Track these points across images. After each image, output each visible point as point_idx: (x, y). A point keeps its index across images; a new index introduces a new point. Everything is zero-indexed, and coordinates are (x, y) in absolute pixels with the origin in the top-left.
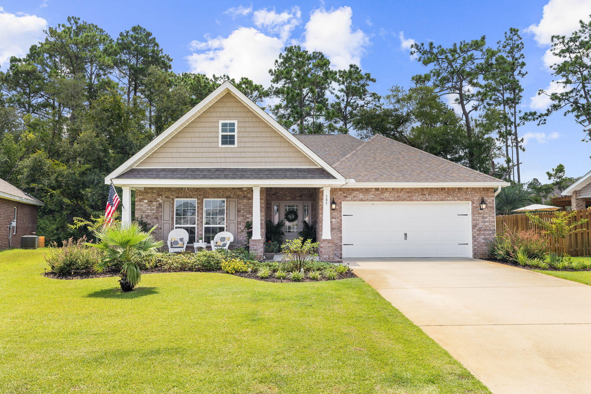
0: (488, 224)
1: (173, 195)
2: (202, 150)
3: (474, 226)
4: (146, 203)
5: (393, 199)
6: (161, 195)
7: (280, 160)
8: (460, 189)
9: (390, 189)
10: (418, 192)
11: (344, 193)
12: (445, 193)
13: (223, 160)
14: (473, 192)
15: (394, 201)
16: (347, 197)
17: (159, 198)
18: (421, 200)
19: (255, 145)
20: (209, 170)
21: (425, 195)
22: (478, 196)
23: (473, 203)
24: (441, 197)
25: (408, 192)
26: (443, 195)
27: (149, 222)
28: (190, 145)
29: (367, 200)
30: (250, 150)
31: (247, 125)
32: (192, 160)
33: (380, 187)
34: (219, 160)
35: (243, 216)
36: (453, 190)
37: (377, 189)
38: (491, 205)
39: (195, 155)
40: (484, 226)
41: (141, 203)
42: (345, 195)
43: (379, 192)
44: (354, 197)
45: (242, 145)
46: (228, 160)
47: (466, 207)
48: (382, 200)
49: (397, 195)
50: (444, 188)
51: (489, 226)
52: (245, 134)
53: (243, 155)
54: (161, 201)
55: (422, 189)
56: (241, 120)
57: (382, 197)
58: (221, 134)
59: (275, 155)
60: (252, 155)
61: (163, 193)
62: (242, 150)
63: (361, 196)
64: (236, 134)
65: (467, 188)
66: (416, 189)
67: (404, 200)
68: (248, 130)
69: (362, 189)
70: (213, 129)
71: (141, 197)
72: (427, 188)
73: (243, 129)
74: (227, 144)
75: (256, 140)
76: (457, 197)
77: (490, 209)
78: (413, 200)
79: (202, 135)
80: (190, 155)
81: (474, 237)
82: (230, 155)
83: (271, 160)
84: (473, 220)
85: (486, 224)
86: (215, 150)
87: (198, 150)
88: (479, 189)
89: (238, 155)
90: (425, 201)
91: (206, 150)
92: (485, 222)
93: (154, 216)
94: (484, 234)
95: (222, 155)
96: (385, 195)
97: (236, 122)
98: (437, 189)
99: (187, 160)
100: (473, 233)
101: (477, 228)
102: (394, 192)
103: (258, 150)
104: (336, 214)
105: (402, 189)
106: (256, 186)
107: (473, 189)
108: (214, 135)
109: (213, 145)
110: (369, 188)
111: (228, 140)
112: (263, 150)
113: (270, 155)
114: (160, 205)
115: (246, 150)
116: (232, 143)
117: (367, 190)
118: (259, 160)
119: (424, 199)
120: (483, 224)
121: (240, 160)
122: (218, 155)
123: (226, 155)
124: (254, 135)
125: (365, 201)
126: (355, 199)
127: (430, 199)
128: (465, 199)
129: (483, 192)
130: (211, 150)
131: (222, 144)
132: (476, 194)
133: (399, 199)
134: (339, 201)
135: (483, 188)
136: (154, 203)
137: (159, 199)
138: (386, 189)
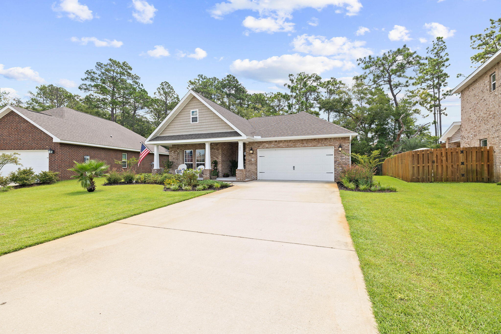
0: (345, 160)
1: (183, 148)
2: (184, 125)
3: (335, 162)
4: (173, 153)
5: (285, 146)
7: (218, 128)
8: (326, 139)
9: (283, 141)
10: (300, 142)
11: (258, 144)
12: (316, 142)
13: (193, 130)
14: (335, 141)
15: (285, 148)
16: (259, 146)
17: (178, 149)
18: (302, 147)
19: (207, 121)
20: (186, 135)
21: (304, 143)
22: (338, 143)
23: (335, 147)
24: (314, 144)
25: (294, 142)
26: (315, 143)
27: (174, 161)
28: (179, 123)
29: (270, 148)
30: (204, 124)
31: (203, 111)
32: (180, 131)
33: (278, 140)
34: (191, 130)
36: (322, 139)
37: (276, 141)
38: (347, 148)
39: (181, 128)
40: (342, 162)
41: (171, 153)
42: (259, 145)
43: (277, 143)
44: (263, 146)
45: (201, 121)
46: (195, 130)
47: (331, 150)
48: (279, 147)
49: (287, 144)
50: (316, 139)
51: (345, 162)
52: (202, 116)
53: (201, 127)
55: (302, 140)
56: (200, 109)
57: (279, 146)
58: (191, 117)
59: (215, 125)
60: (205, 126)
61: (179, 147)
62: (200, 124)
63: (267, 146)
64: (198, 116)
65: (331, 138)
66: (298, 140)
67: (291, 147)
68: (203, 113)
69: (267, 141)
70: (188, 115)
71: (171, 150)
72: (305, 140)
73: (201, 114)
74: (194, 122)
75: (207, 118)
76: (324, 144)
77: (346, 151)
78: (296, 147)
79: (184, 118)
80: (179, 128)
81: (335, 168)
82: (196, 127)
83: (213, 128)
84: (335, 158)
85: (343, 160)
86: (189, 125)
87: (182, 126)
88: (339, 138)
89: (199, 127)
90: (303, 147)
91: (186, 125)
92: (342, 159)
93: (176, 158)
94: (342, 167)
96: (280, 144)
97: (198, 110)
98: (311, 139)
99: (178, 131)
100: (335, 166)
101: (337, 163)
102: (285, 143)
103: (208, 123)
104: (254, 156)
105: (290, 141)
106: (207, 142)
107: (335, 139)
108: (188, 118)
109: (188, 122)
110: (271, 141)
112: (210, 123)
113: (213, 126)
114: (178, 153)
115: (202, 124)
116: (196, 121)
117: (270, 142)
118: (208, 129)
119: (303, 146)
120: (341, 160)
121: (200, 129)
122: (191, 127)
123: (194, 127)
124: (206, 116)
125: (269, 148)
126: (264, 147)
127: (307, 146)
128: (329, 145)
129: (342, 140)
130: (187, 125)
131: (192, 122)
132: (337, 142)
133: (288, 147)
134: (256, 149)
135: (342, 138)
136: (176, 152)
138: (281, 141)
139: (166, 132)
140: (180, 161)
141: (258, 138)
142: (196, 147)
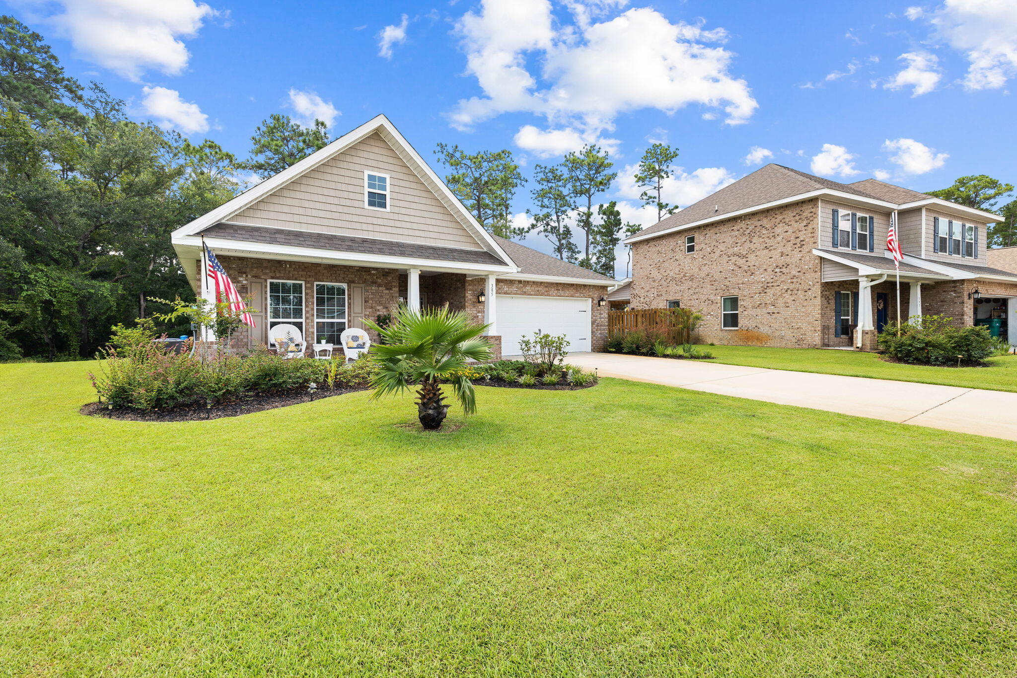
2: (340, 209)
3: (593, 323)
5: (533, 293)
6: (245, 273)
8: (584, 286)
9: (531, 282)
10: (554, 287)
12: (574, 289)
13: (370, 227)
14: (594, 289)
15: (534, 295)
17: (242, 277)
18: (556, 295)
19: (412, 212)
20: (353, 240)
21: (559, 290)
22: (596, 294)
23: (593, 300)
25: (546, 287)
26: (572, 291)
28: (320, 198)
30: (406, 218)
31: (402, 183)
32: (325, 222)
33: (522, 279)
34: (365, 227)
35: (372, 308)
36: (580, 286)
37: (520, 282)
39: (329, 215)
40: (601, 322)
43: (522, 285)
44: (499, 289)
45: (396, 210)
46: (377, 228)
47: (587, 304)
48: (525, 293)
49: (537, 289)
50: (573, 284)
51: (604, 322)
52: (401, 197)
53: (398, 224)
54: (245, 282)
55: (557, 284)
56: (394, 175)
57: (524, 290)
58: (367, 190)
60: (409, 225)
61: (248, 270)
62: (396, 217)
63: (506, 288)
64: (387, 193)
65: (589, 286)
66: (552, 284)
67: (542, 294)
68: (404, 191)
69: (506, 280)
70: (355, 182)
72: (560, 284)
73: (397, 189)
74: (376, 206)
75: (414, 206)
76: (582, 294)
78: (549, 295)
79: (339, 186)
81: (593, 332)
82: (380, 222)
83: (432, 235)
84: (593, 316)
85: (602, 320)
86: (359, 211)
87: (333, 208)
88: (598, 287)
89: (391, 223)
90: (559, 296)
91: (346, 210)
92: (601, 318)
94: (600, 330)
95: (369, 220)
97: (387, 176)
98: (568, 284)
99: (317, 221)
100: (593, 328)
101: (595, 324)
102: (534, 286)
103: (415, 219)
104: (481, 308)
105: (541, 283)
106: (414, 267)
107: (594, 286)
108: (358, 189)
109: (356, 204)
110: (513, 280)
111: (377, 200)
112: (422, 220)
113: (431, 228)
114: (244, 288)
115: (403, 218)
116: (383, 205)
118: (417, 233)
119: (558, 294)
120: (600, 320)
121: (394, 231)
122: (364, 219)
123: (375, 221)
124: (411, 199)
125: (509, 294)
126: (500, 292)
127: (563, 294)
128: (588, 295)
129: (601, 290)
130: (352, 211)
131: (369, 204)
132: (595, 292)
133: (538, 294)
135: (601, 286)
137: (241, 279)
138: (528, 282)
142: (316, 273)
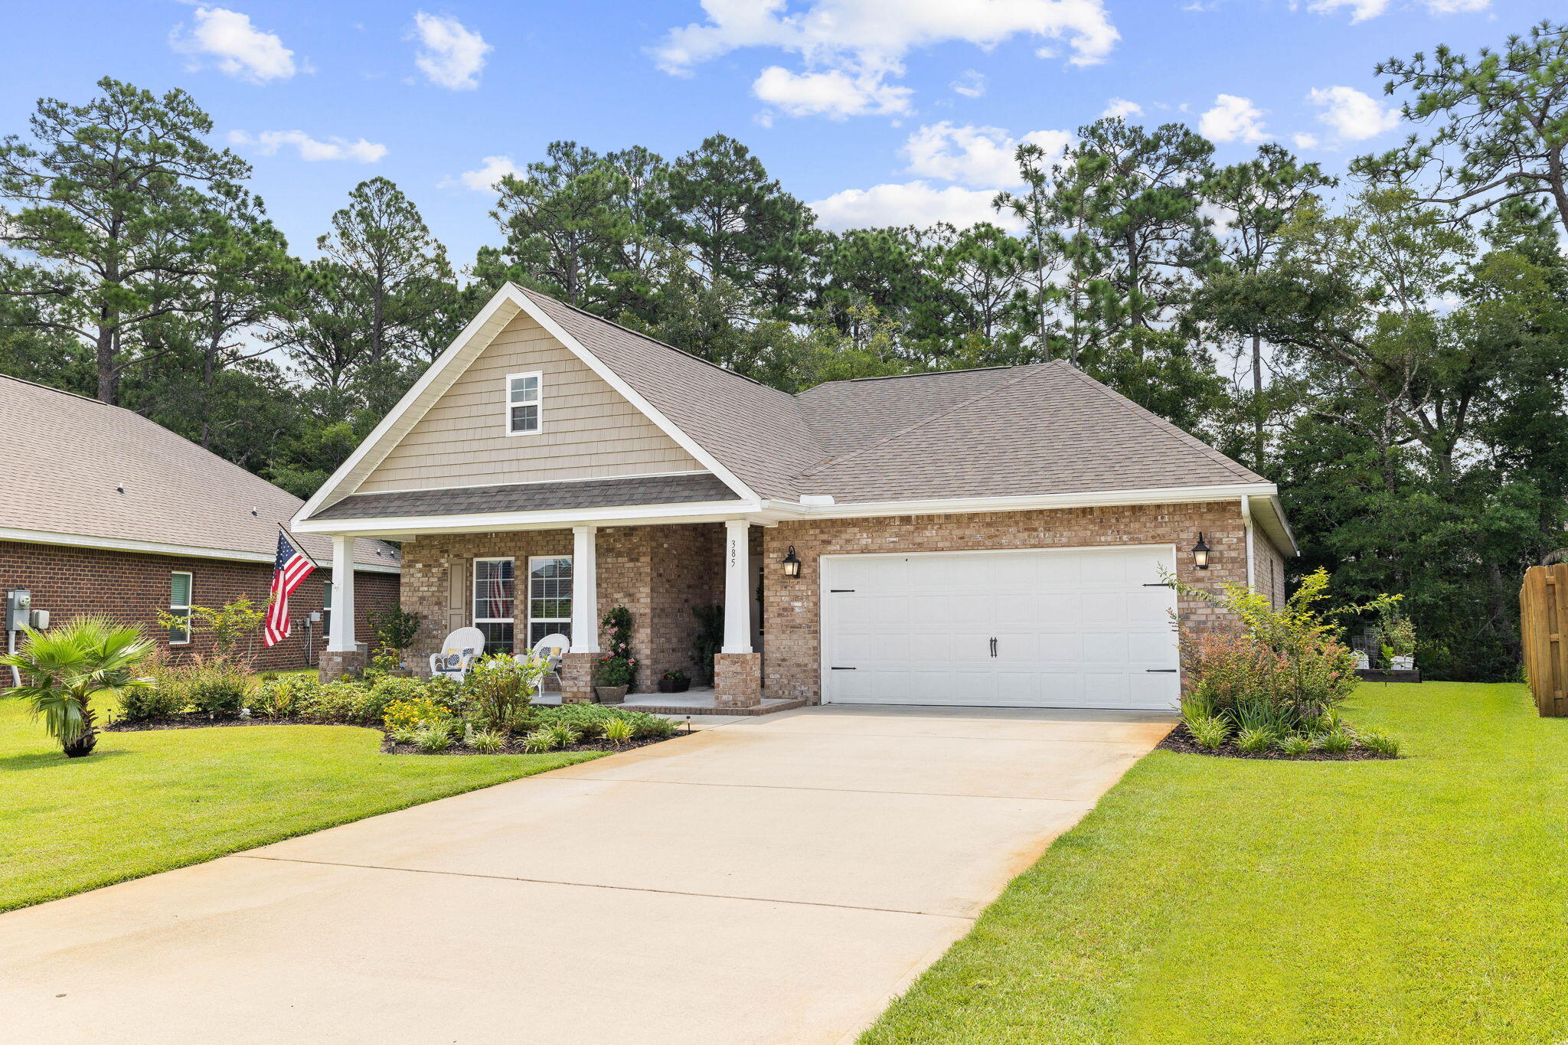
0: (1225, 611)
1: (469, 550)
2: (475, 446)
3: (1183, 618)
4: (420, 571)
5: (948, 544)
6: (447, 551)
7: (632, 458)
8: (1137, 510)
9: (939, 516)
10: (1017, 523)
11: (822, 532)
12: (1092, 522)
13: (514, 466)
14: (1177, 518)
15: (950, 549)
16: (829, 542)
17: (443, 557)
18: (1025, 545)
19: (579, 425)
20: (484, 492)
21: (1035, 530)
22: (1194, 529)
23: (1179, 549)
24: (1082, 534)
25: (989, 525)
26: (1086, 530)
27: (425, 613)
28: (452, 436)
29: (879, 550)
30: (569, 438)
31: (562, 379)
32: (456, 471)
33: (913, 513)
34: (506, 467)
35: (606, 596)
36: (1118, 511)
37: (906, 520)
38: (1234, 554)
39: (461, 458)
40: (1213, 617)
41: (412, 571)
42: (825, 537)
43: (911, 528)
44: (848, 541)
45: (553, 427)
46: (524, 465)
47: (1164, 560)
48: (920, 547)
49: (957, 533)
50: (1091, 509)
51: (1229, 617)
52: (560, 402)
53: (555, 451)
54: (446, 565)
55: (1028, 514)
56: (551, 368)
57: (918, 540)
58: (510, 405)
59: (619, 446)
60: (572, 450)
61: (450, 547)
62: (551, 440)
63: (865, 539)
64: (539, 402)
65: (1159, 507)
66: (1010, 515)
67: (976, 546)
68: (564, 390)
69: (866, 520)
70: (495, 397)
71: (411, 557)
72: (1041, 512)
73: (554, 392)
74: (522, 428)
75: (582, 413)
76: (1129, 533)
77: (1230, 566)
78: (1001, 547)
79: (475, 411)
80: (453, 459)
82: (528, 453)
84: (1180, 599)
85: (1217, 611)
86: (498, 444)
87: (467, 447)
88: (1197, 506)
89: (545, 452)
90: (1034, 546)
91: (482, 445)
93: (434, 599)
95: (512, 454)
96: (928, 533)
97: (538, 374)
99: (446, 471)
100: (1182, 637)
101: (1190, 624)
102: (949, 526)
103: (586, 437)
104: (804, 588)
105: (972, 517)
106: (581, 524)
107: (1179, 508)
108: (496, 409)
109: (494, 433)
110: (885, 518)
111: (524, 419)
112: (595, 436)
113: (609, 446)
114: (445, 573)
115: (560, 439)
116: (533, 425)
117: (880, 524)
118: (586, 461)
119: (1032, 541)
120: (1209, 611)
121: (550, 464)
122: (505, 455)
123: (521, 453)
124: (576, 401)
125: (874, 551)
126: (850, 548)
127: (1049, 541)
128: (1153, 537)
129: (1210, 516)
130: (491, 444)
131: (514, 427)
132: (1187, 523)
133: (963, 544)
134: (812, 554)
135: (1209, 504)
136: (434, 570)
137: (442, 561)
138: (930, 518)
139: (391, 475)
140: (452, 612)
141: (821, 505)
142: (528, 543)
